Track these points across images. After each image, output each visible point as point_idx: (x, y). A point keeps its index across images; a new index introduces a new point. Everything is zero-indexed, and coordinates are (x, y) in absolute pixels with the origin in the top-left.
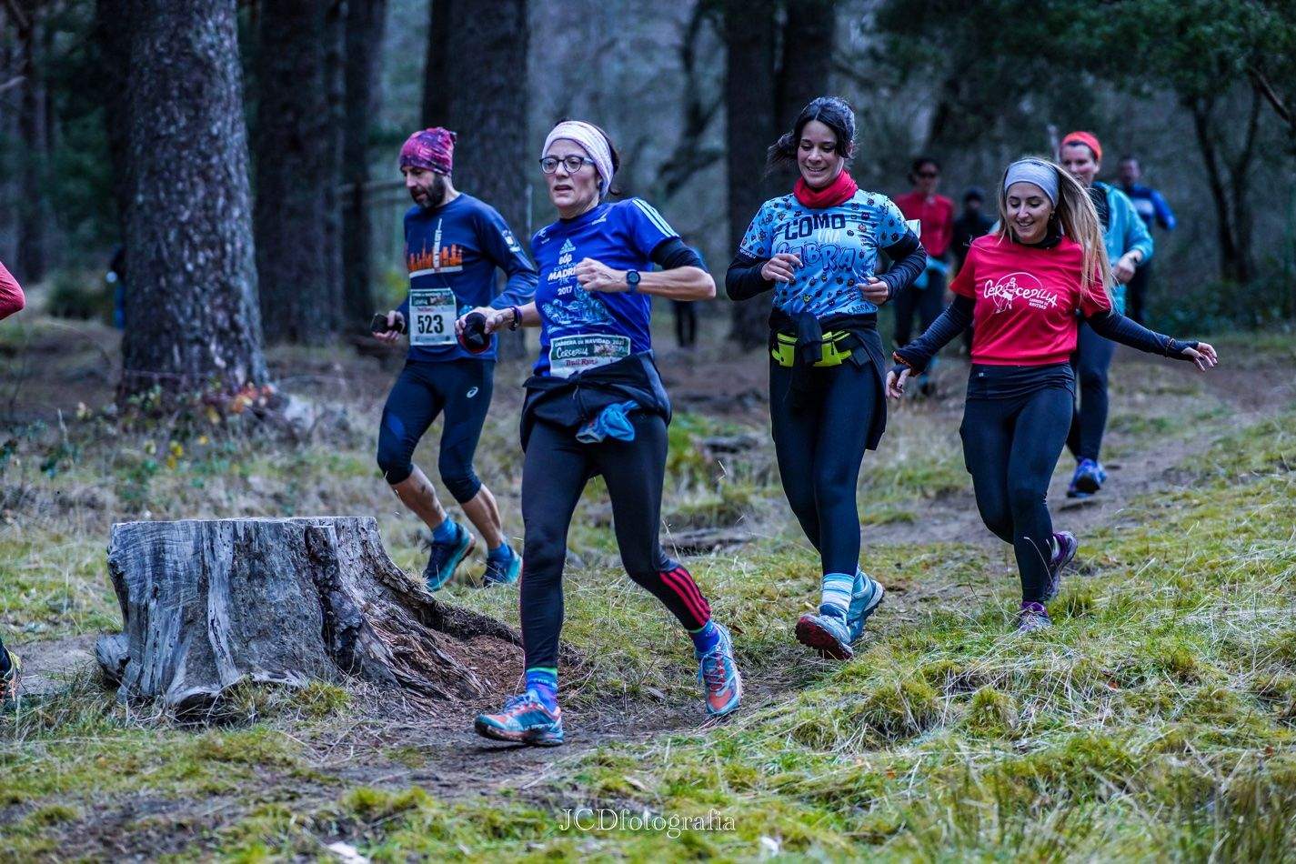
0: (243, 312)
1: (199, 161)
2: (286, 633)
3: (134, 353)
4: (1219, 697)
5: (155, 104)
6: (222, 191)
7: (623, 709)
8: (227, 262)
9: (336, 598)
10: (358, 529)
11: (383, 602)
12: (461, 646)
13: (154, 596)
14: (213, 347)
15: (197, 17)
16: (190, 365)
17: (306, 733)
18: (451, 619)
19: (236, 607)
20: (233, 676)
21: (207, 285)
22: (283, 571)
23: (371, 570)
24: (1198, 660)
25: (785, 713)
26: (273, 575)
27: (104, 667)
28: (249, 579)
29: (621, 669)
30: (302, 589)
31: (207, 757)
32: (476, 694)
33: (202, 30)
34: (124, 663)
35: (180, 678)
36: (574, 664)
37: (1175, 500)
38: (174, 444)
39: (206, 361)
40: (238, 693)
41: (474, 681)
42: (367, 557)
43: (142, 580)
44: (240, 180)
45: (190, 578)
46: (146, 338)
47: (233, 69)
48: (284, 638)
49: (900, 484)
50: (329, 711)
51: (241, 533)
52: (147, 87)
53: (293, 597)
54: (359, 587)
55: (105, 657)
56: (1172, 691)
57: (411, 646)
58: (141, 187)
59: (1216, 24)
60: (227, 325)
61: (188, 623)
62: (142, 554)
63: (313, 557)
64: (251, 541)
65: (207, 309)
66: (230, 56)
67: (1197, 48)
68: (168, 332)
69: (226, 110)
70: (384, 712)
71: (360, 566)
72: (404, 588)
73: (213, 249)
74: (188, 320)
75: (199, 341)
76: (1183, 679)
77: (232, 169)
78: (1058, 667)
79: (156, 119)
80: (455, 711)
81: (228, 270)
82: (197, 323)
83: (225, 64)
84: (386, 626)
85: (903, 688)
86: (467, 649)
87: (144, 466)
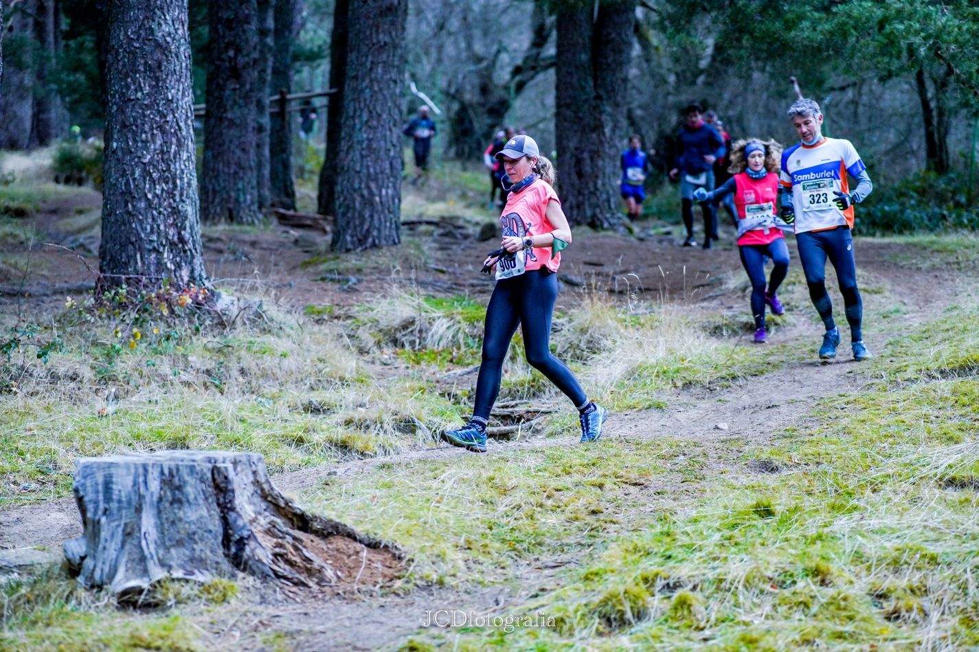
0: (188, 230)
1: (158, 119)
2: (196, 543)
3: (108, 258)
4: (845, 599)
5: (127, 76)
6: (174, 140)
7: (432, 595)
8: (177, 193)
9: (232, 515)
10: (250, 463)
11: (267, 513)
12: (321, 544)
13: (104, 514)
14: (165, 255)
15: (159, 13)
16: (149, 268)
17: (206, 618)
18: (315, 524)
19: (162, 524)
20: (158, 574)
21: (161, 209)
22: (196, 499)
23: (259, 492)
24: (834, 568)
25: (543, 606)
26: (188, 501)
27: (69, 560)
28: (171, 504)
29: (433, 563)
30: (209, 511)
31: (135, 646)
32: (330, 582)
33: (162, 22)
34: (83, 558)
35: (120, 575)
36: (400, 558)
37: (848, 403)
38: (135, 330)
39: (160, 266)
40: (162, 587)
41: (329, 573)
42: (256, 483)
43: (96, 502)
44: (188, 132)
45: (129, 502)
46: (117, 247)
47: (185, 50)
48: (195, 546)
49: (657, 376)
50: (224, 599)
51: (166, 471)
52: (121, 63)
53: (201, 517)
54: (251, 503)
55: (70, 553)
56: (812, 594)
57: (285, 548)
58: (115, 136)
59: (906, 22)
60: (176, 239)
61: (128, 534)
62: (97, 484)
63: (217, 487)
64: (173, 476)
65: (162, 227)
66: (182, 41)
67: (892, 41)
68: (132, 243)
69: (178, 81)
70: (263, 600)
71: (251, 488)
72: (283, 505)
73: (167, 183)
74: (148, 235)
75: (155, 250)
76: (823, 583)
77: (182, 125)
78: (735, 574)
79: (128, 88)
80: (314, 597)
81: (178, 198)
82: (154, 238)
83: (178, 48)
84: (268, 532)
85: (626, 592)
86: (325, 547)
87: (113, 347)
